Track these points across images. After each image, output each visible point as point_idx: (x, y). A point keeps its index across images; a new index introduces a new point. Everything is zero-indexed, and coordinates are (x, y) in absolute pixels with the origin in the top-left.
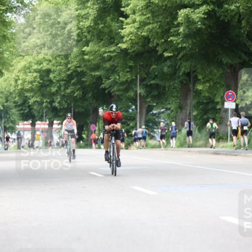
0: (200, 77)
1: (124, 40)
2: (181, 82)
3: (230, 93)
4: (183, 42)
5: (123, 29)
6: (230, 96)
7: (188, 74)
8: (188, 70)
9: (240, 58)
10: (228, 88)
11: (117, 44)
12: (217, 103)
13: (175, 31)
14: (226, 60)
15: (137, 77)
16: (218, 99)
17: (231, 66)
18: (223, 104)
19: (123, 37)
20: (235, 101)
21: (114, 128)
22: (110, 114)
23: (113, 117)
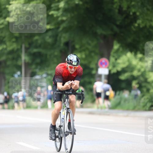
0: (77, 46)
3: (104, 60)
4: (62, 15)
5: (10, 4)
6: (103, 64)
9: (112, 30)
10: (102, 56)
11: (5, 18)
12: (92, 69)
13: (56, 6)
15: (21, 47)
17: (105, 37)
18: (97, 70)
20: (108, 68)
21: (73, 87)
22: (67, 68)
23: (71, 73)
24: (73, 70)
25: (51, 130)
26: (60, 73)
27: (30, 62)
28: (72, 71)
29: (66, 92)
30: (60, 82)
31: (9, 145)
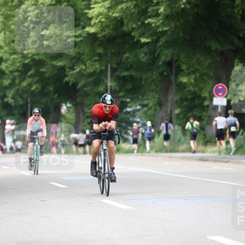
0: (184, 67)
1: (93, 22)
2: (162, 74)
3: (220, 86)
4: (163, 24)
5: (90, 9)
6: (220, 91)
7: (169, 64)
8: (169, 59)
9: (232, 44)
10: (218, 81)
11: (84, 28)
12: (205, 99)
13: (154, 11)
14: (215, 46)
15: (107, 67)
16: (205, 94)
17: (222, 53)
18: (211, 100)
19: (91, 19)
20: (226, 97)
21: (107, 128)
22: (102, 108)
23: (106, 112)
24: (108, 109)
25: (91, 166)
26: (95, 115)
27: (118, 88)
28: (107, 111)
29: (102, 133)
30: (96, 123)
31: (89, 203)
